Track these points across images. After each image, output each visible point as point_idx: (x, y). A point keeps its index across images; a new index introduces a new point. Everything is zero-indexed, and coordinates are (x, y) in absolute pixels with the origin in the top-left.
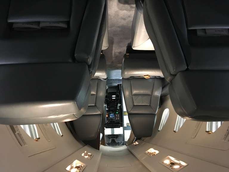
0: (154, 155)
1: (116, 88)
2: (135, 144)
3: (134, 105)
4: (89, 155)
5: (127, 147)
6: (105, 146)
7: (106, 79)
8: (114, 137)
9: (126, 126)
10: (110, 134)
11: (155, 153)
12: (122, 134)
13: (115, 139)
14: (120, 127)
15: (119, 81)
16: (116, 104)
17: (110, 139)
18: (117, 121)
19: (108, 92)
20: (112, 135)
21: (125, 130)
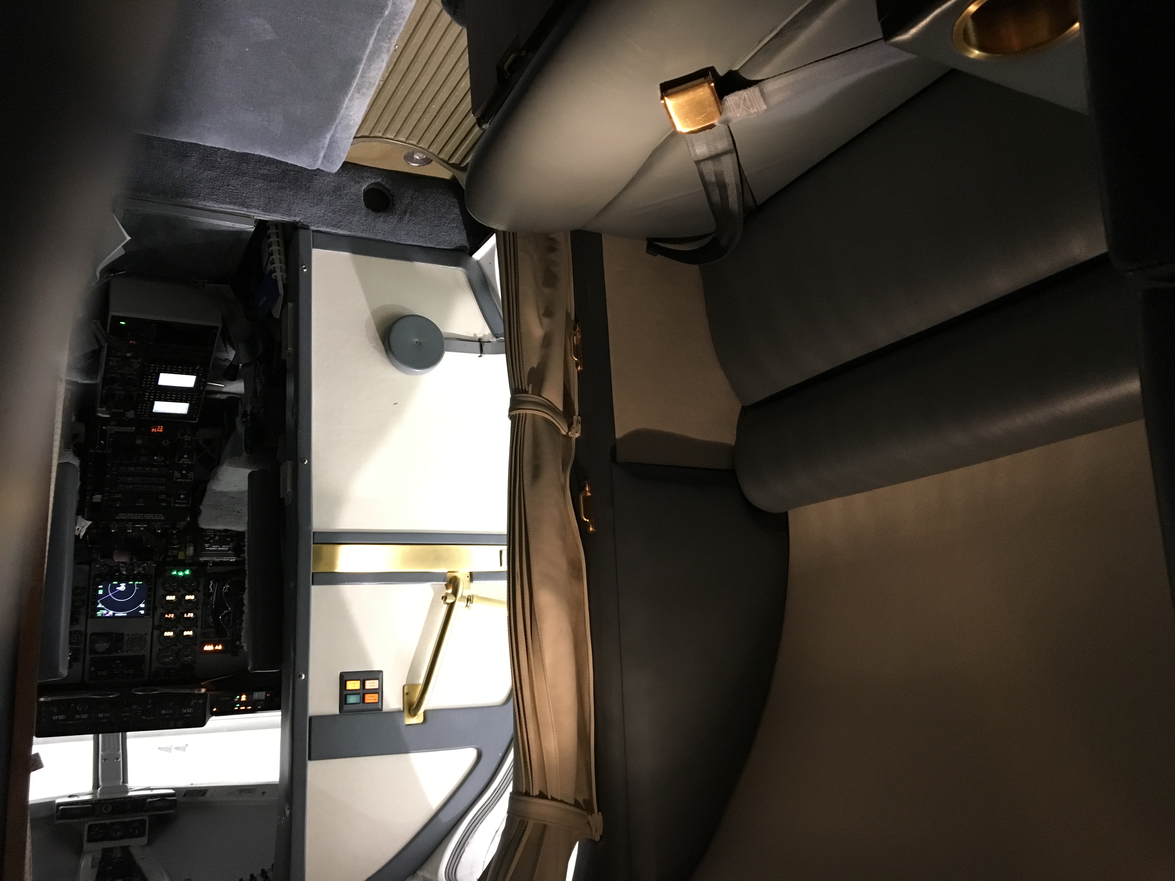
8: (133, 831)
13: (137, 844)
15: (282, 188)
16: (188, 472)
17: (86, 862)
18: (168, 656)
19: (113, 317)
20: (110, 807)
21: (312, 758)
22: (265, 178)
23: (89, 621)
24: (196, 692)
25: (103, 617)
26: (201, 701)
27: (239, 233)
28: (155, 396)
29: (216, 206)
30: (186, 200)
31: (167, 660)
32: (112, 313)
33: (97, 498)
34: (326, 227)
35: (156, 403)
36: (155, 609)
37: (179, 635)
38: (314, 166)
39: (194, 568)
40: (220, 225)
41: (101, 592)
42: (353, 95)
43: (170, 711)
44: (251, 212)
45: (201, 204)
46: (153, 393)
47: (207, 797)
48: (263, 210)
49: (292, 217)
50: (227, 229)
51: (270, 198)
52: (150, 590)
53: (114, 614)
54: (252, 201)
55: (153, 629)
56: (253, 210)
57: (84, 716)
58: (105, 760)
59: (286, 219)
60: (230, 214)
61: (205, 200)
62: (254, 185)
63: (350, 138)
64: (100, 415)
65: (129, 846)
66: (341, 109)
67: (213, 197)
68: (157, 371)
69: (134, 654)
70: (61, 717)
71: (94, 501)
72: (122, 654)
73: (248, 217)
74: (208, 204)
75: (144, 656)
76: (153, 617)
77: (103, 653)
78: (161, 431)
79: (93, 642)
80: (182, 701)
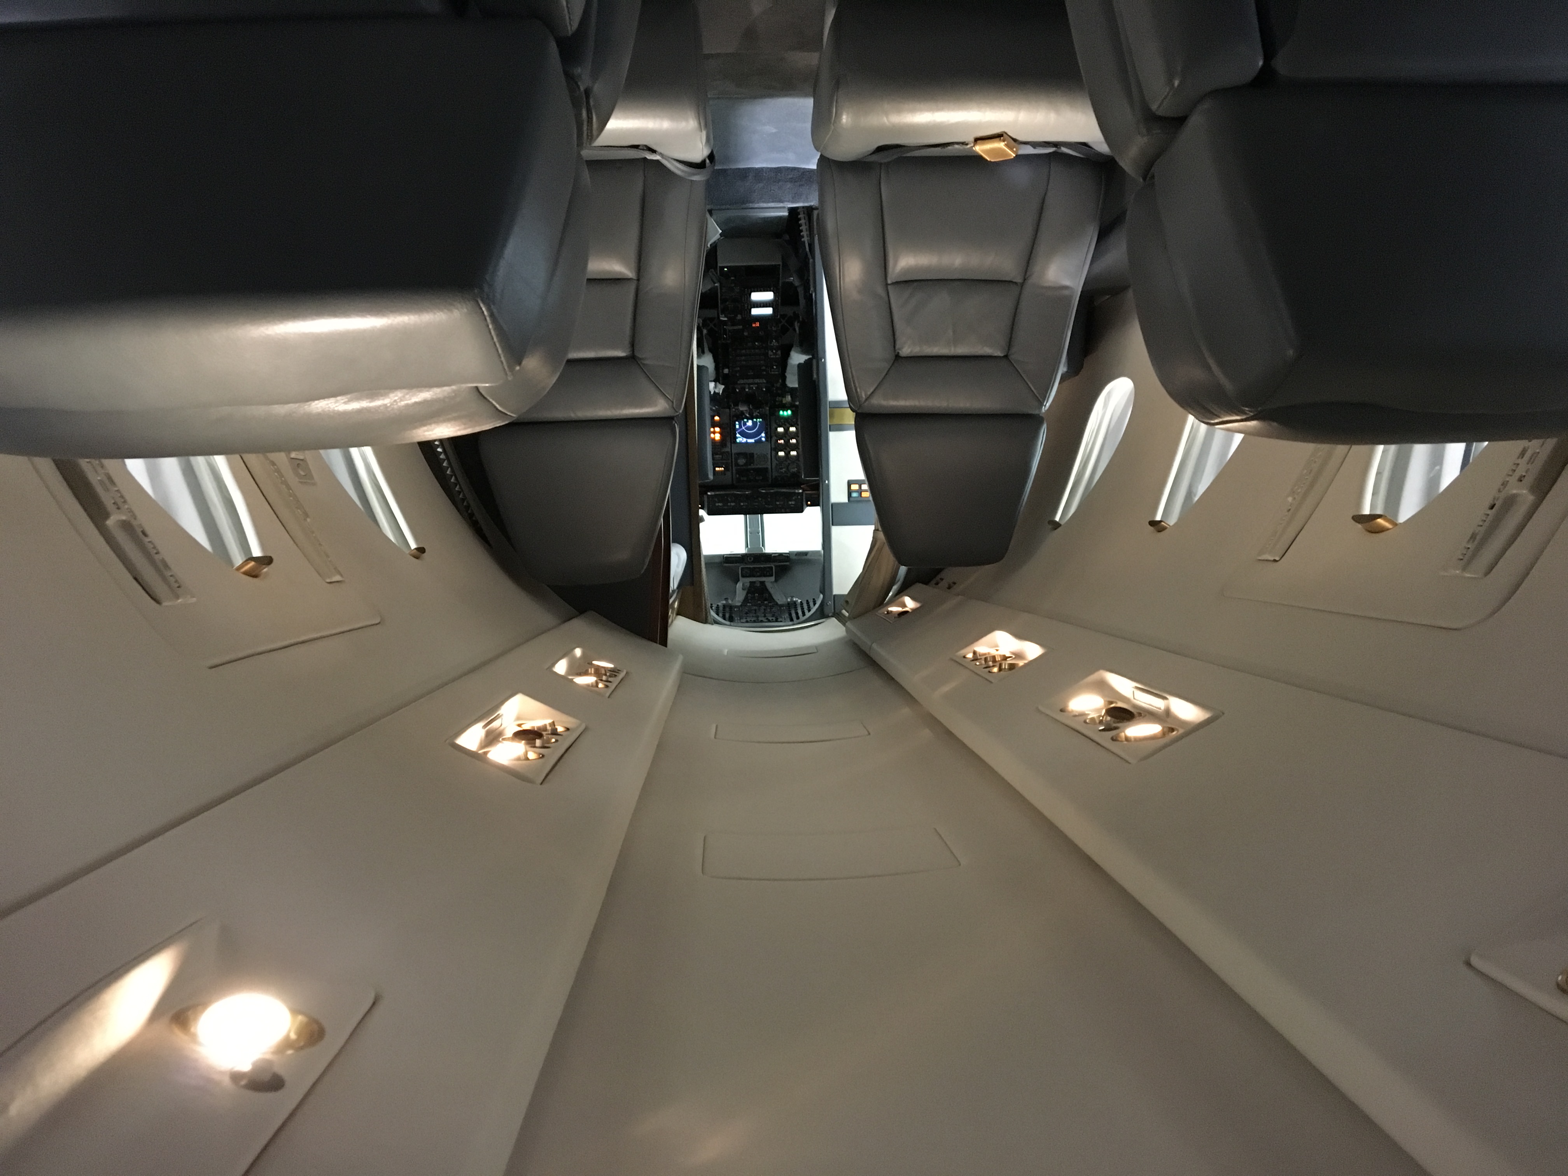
0: (1012, 667)
1: (778, 235)
2: (895, 609)
3: (897, 357)
4: (598, 672)
5: (848, 630)
6: (705, 621)
7: (701, 166)
8: (766, 573)
9: (844, 499)
10: (740, 548)
11: (1019, 656)
12: (817, 552)
13: (769, 581)
14: (801, 510)
15: (802, 185)
16: (776, 351)
17: (739, 585)
18: (781, 469)
19: (720, 267)
20: (752, 559)
21: (834, 523)
22: (792, 180)
23: (733, 445)
24: (797, 491)
25: (741, 443)
26: (799, 497)
27: (780, 218)
28: (751, 306)
29: (765, 205)
30: (749, 205)
31: (782, 471)
32: (719, 265)
33: (726, 371)
35: (752, 309)
36: (771, 437)
37: (787, 454)
39: (794, 409)
40: (768, 215)
41: (737, 427)
43: (782, 503)
44: (784, 205)
45: (756, 205)
46: (749, 304)
47: (808, 557)
48: (792, 202)
49: (809, 203)
50: (773, 216)
51: (796, 193)
52: (767, 425)
53: (747, 441)
54: (785, 197)
55: (771, 450)
56: (786, 203)
57: (733, 504)
58: (751, 533)
59: (806, 204)
60: (773, 208)
61: (757, 202)
62: (786, 187)
64: (721, 319)
65: (765, 581)
68: (749, 292)
69: (761, 467)
70: (720, 504)
71: (725, 372)
72: (753, 467)
73: (784, 207)
75: (767, 468)
76: (771, 443)
77: (742, 466)
78: (758, 325)
79: (736, 459)
80: (789, 496)
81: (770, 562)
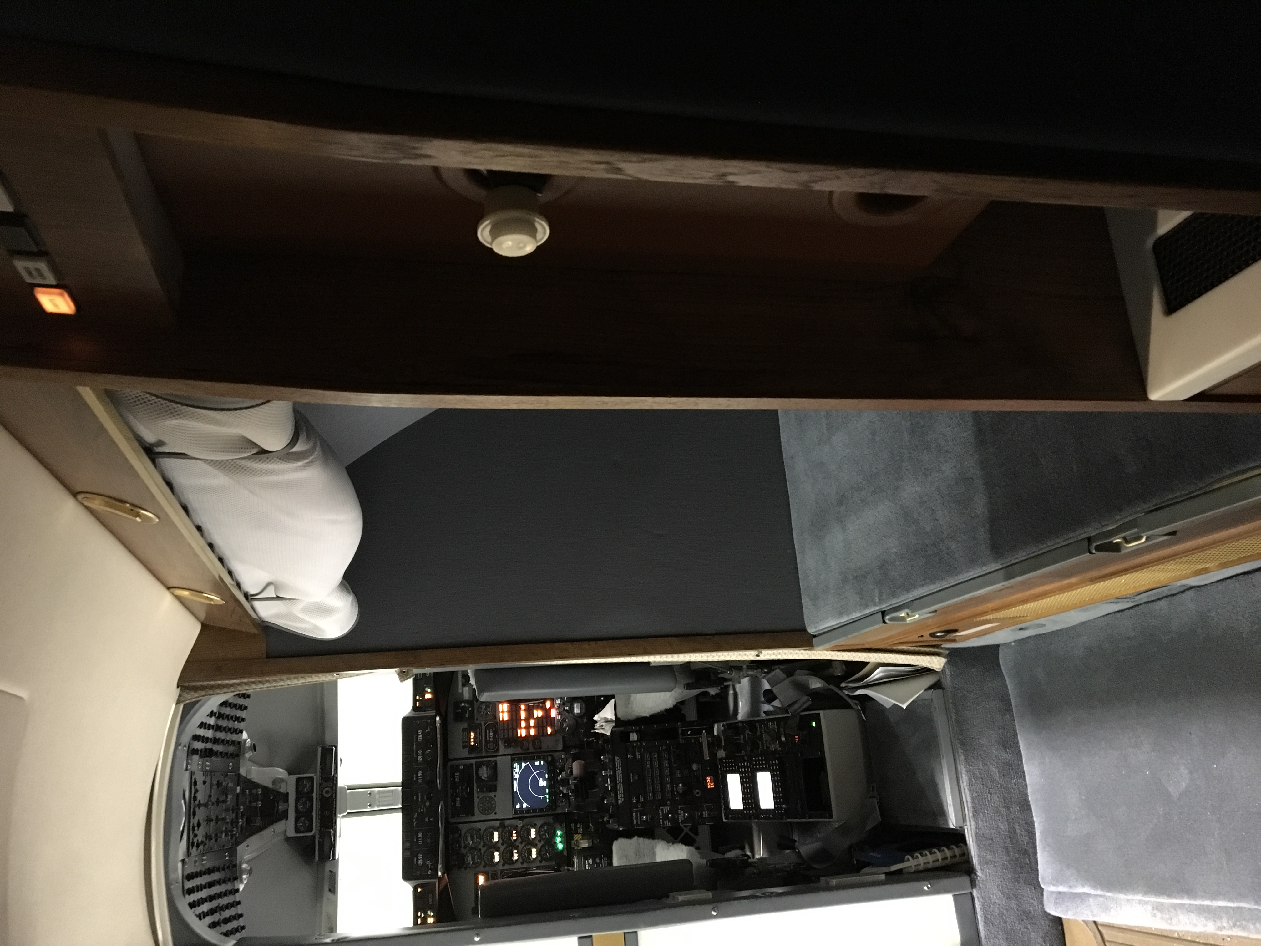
10: (347, 775)
14: (407, 875)
18: (472, 839)
19: (818, 714)
20: (328, 796)
23: (509, 757)
24: (440, 866)
25: (512, 768)
26: (430, 872)
27: (943, 813)
28: (745, 772)
29: (965, 784)
30: (960, 754)
31: (469, 839)
32: (822, 713)
33: (634, 737)
34: (981, 908)
35: (738, 775)
36: (520, 818)
37: (495, 847)
38: (1045, 883)
39: (565, 853)
40: (945, 791)
41: (537, 763)
42: (1147, 903)
43: (420, 842)
44: (970, 821)
45: (962, 769)
46: (748, 770)
48: (976, 834)
49: (980, 867)
50: (944, 800)
51: (992, 839)
52: (541, 810)
53: (516, 779)
54: (982, 821)
55: (501, 820)
56: (973, 823)
58: (370, 794)
59: (975, 861)
60: (961, 800)
61: (967, 772)
62: (1000, 820)
63: (1094, 916)
64: (716, 726)
65: (287, 818)
66: (1125, 894)
67: (973, 780)
68: (771, 768)
69: (476, 804)
71: (631, 734)
72: (475, 792)
73: (964, 820)
74: (964, 776)
75: (473, 815)
76: (513, 818)
77: (477, 773)
78: (709, 787)
79: (487, 764)
80: (432, 853)
81: (321, 827)
